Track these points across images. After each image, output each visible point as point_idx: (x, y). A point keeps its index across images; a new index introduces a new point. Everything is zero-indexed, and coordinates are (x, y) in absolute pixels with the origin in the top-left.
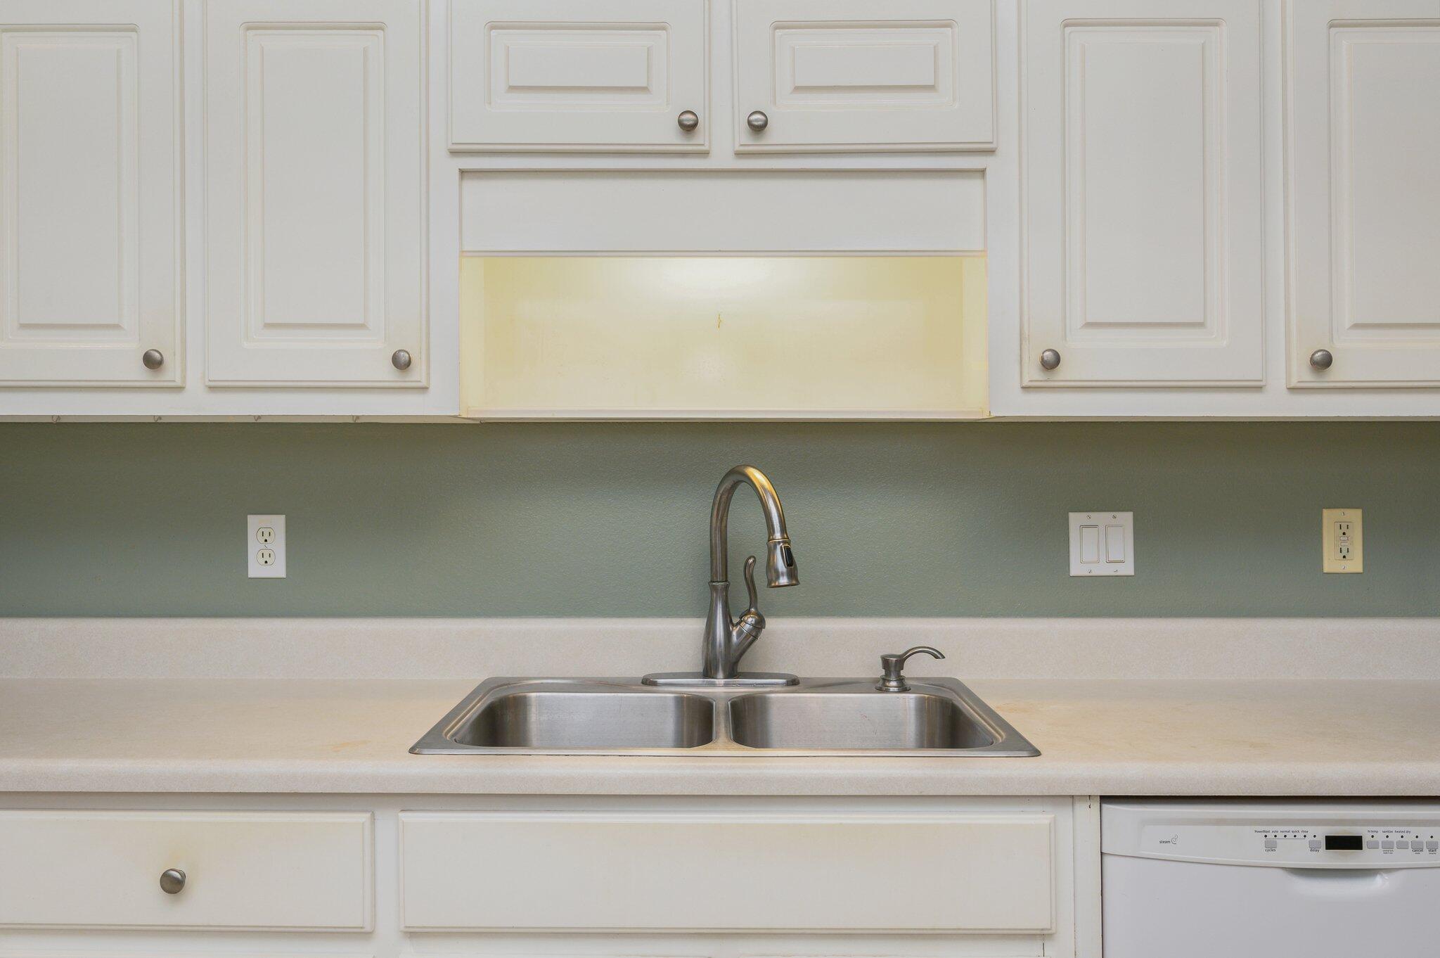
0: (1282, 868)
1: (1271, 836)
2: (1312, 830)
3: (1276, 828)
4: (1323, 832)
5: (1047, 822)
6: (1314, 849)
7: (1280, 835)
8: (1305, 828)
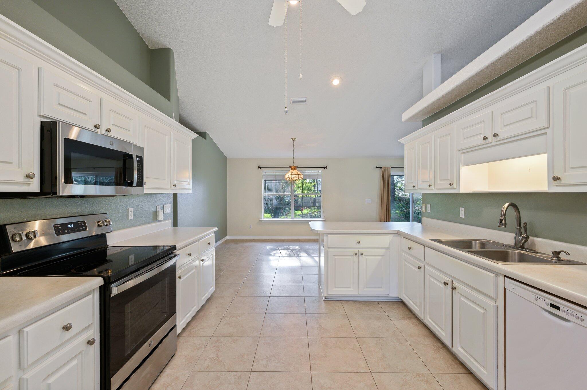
0: (540, 306)
1: (536, 297)
2: (547, 300)
3: (538, 296)
4: (550, 302)
5: (493, 276)
6: (547, 305)
7: (539, 298)
8: (545, 299)
